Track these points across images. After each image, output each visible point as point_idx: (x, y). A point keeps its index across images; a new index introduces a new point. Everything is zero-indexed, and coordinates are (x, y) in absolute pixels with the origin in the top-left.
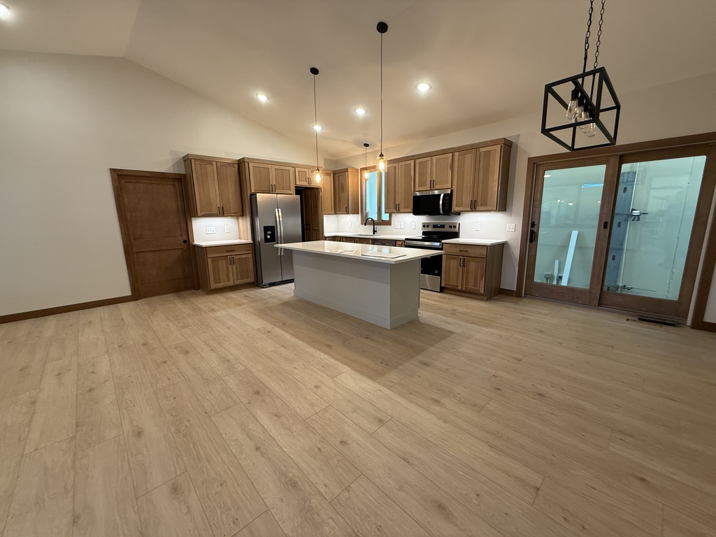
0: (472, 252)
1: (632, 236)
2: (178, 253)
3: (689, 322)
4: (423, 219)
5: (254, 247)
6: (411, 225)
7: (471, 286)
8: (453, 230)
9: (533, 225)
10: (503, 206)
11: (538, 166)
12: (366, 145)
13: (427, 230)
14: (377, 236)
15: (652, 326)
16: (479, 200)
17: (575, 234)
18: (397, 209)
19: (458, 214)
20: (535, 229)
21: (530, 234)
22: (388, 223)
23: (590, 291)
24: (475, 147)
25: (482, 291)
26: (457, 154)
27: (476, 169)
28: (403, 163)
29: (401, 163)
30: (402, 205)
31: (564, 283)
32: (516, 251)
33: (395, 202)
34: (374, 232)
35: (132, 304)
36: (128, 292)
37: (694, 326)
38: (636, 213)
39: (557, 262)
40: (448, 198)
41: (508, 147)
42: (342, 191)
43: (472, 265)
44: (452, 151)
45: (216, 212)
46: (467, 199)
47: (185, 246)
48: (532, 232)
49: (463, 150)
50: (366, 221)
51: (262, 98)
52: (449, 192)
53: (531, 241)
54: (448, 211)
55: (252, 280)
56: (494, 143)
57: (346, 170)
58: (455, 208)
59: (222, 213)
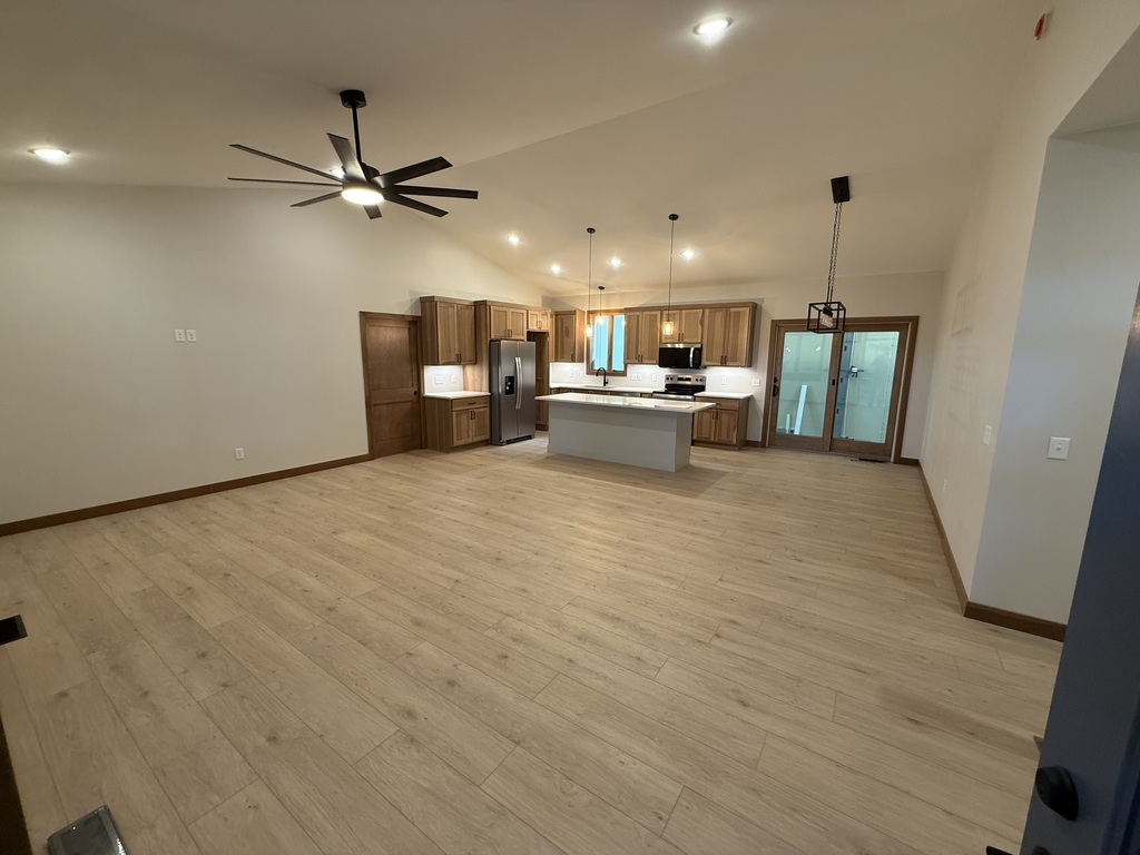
0: (725, 405)
1: (852, 390)
2: (409, 405)
3: (892, 460)
4: (666, 371)
5: (491, 399)
6: (652, 376)
7: (724, 438)
8: (699, 383)
9: (775, 380)
10: (750, 363)
11: (780, 328)
12: (601, 288)
13: (670, 382)
14: (607, 388)
15: (869, 463)
16: (729, 356)
17: (804, 388)
18: (640, 360)
19: (705, 367)
20: (777, 384)
21: (773, 390)
22: (623, 374)
23: (823, 439)
24: (725, 307)
25: (735, 442)
26: (707, 311)
27: (726, 327)
28: (649, 313)
29: (645, 313)
30: (646, 356)
31: (797, 432)
32: (761, 405)
33: (637, 351)
34: (605, 383)
35: (369, 464)
36: (365, 451)
37: (895, 462)
38: (855, 370)
39: (788, 416)
40: (698, 352)
41: (755, 309)
42: (567, 334)
43: (725, 417)
44: (703, 307)
45: (453, 359)
46: (718, 354)
47: (415, 398)
48: (775, 386)
49: (713, 307)
50: (591, 371)
51: (514, 239)
52: (699, 346)
53: (774, 395)
54: (698, 365)
55: (488, 437)
56: (744, 305)
57: (574, 313)
58: (704, 362)
59: (459, 361)
